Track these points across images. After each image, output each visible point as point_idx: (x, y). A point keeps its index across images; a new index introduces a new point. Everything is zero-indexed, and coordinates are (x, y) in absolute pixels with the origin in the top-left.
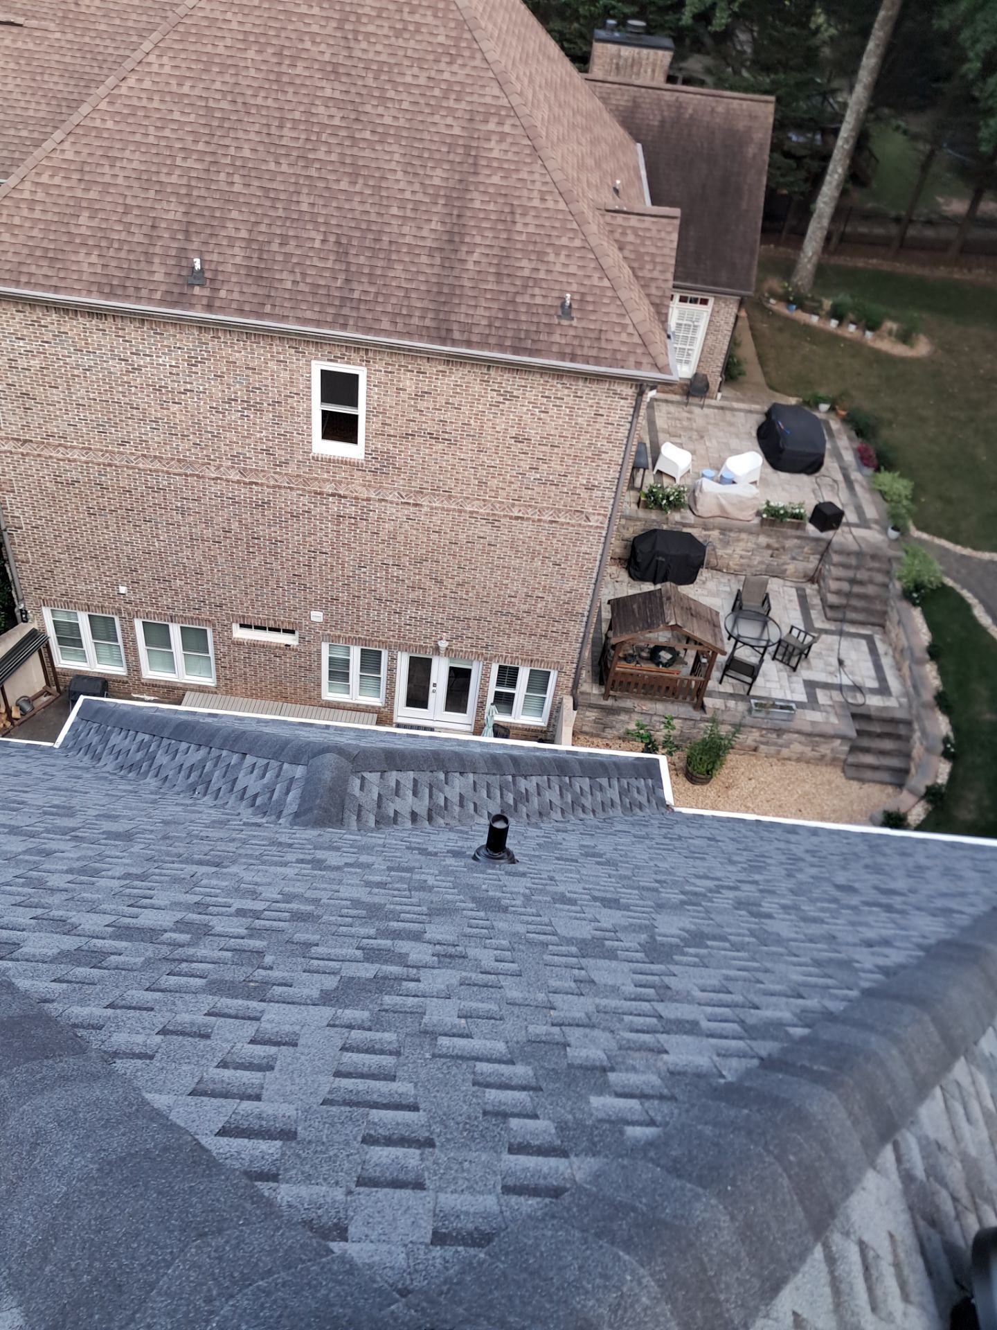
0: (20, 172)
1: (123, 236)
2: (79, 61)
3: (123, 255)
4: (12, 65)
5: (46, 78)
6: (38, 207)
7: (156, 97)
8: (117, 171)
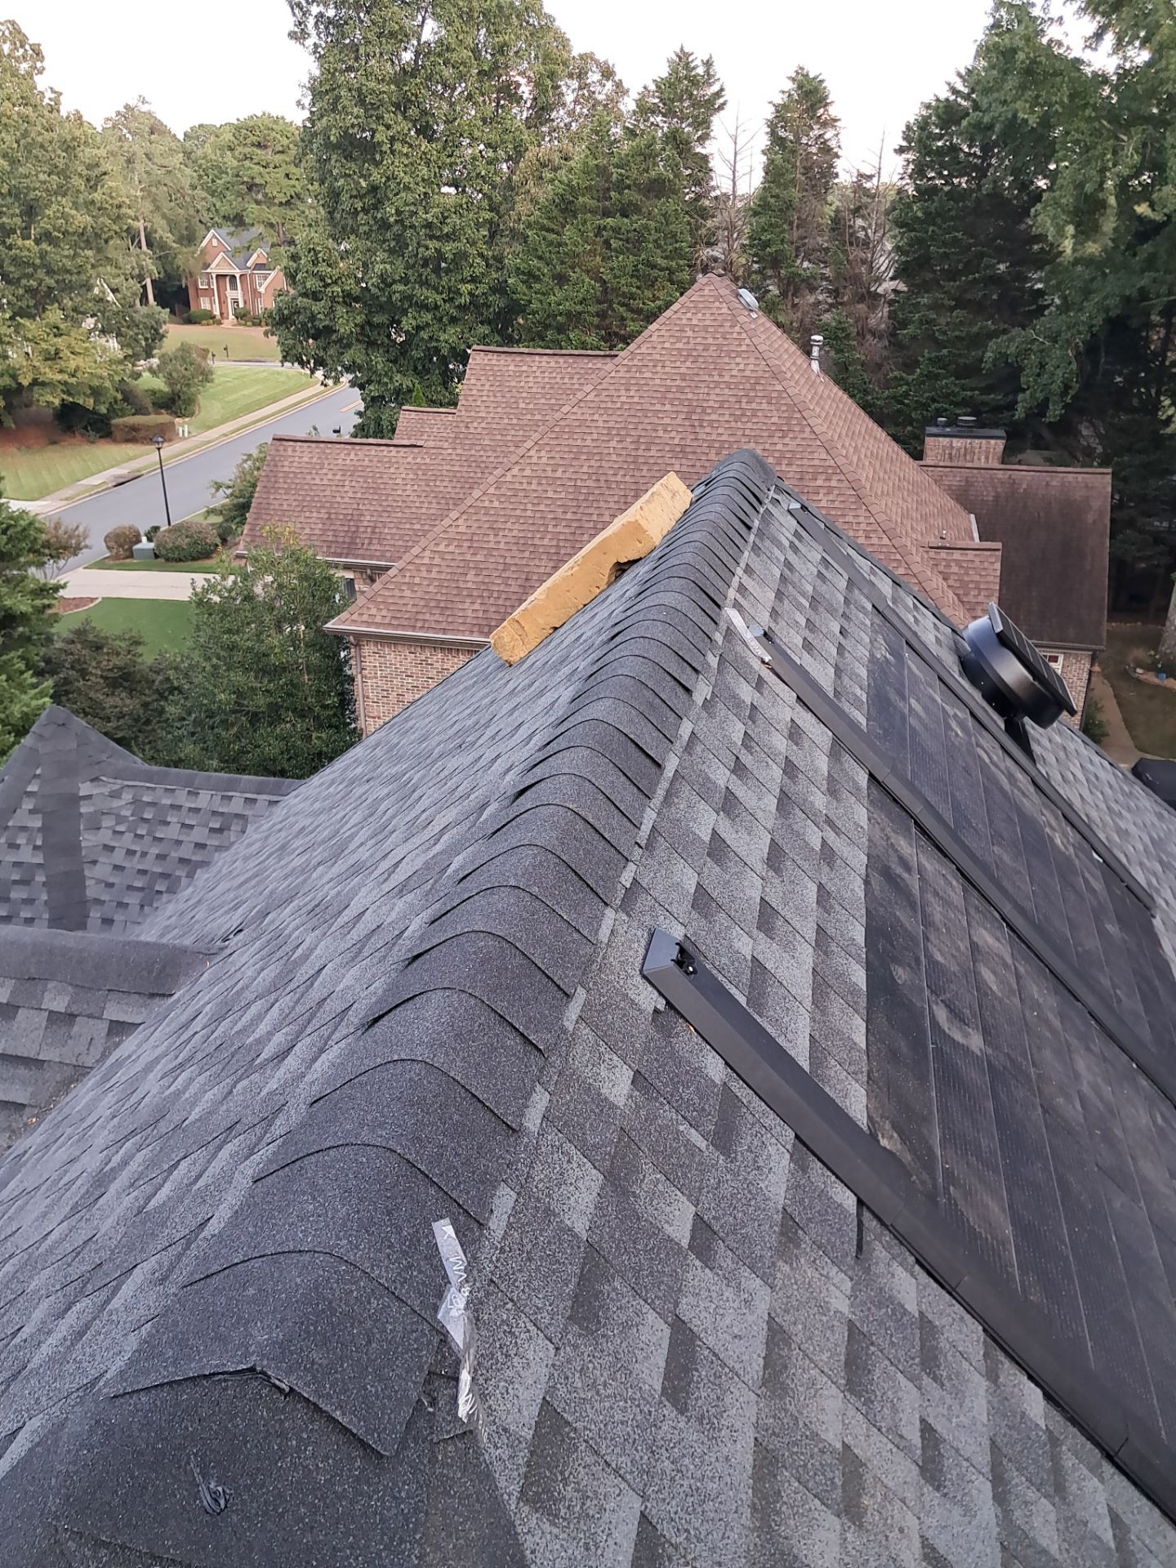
0: (423, 542)
1: (502, 588)
2: (465, 469)
3: (501, 602)
4: (411, 476)
5: (438, 483)
6: (435, 569)
7: (534, 481)
8: (499, 539)
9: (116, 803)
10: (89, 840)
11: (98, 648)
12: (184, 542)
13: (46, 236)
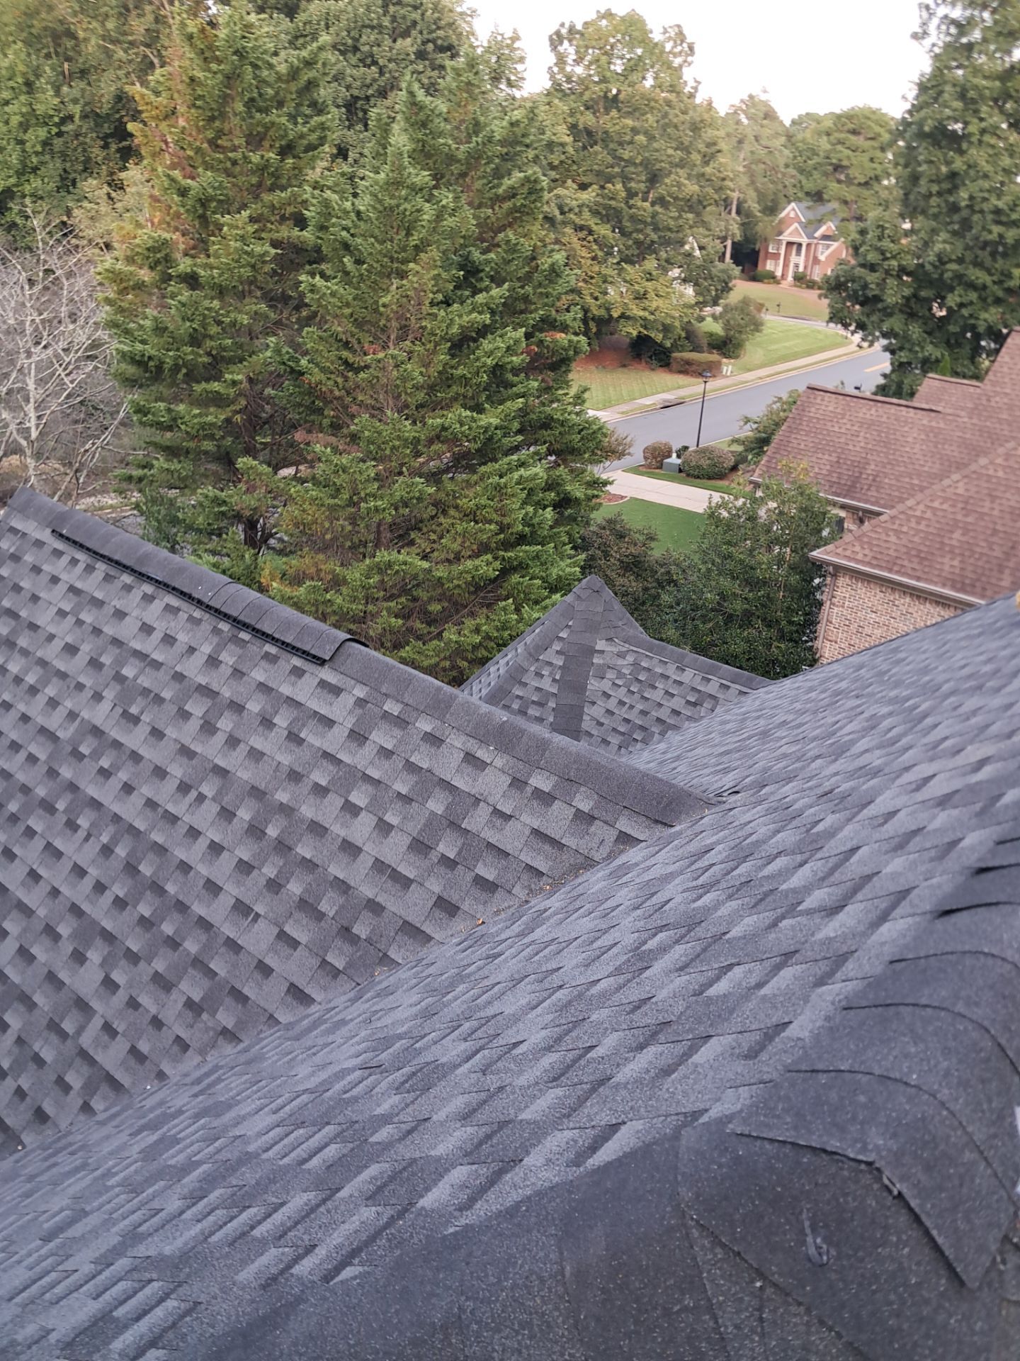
0: (919, 496)
1: (985, 551)
2: (976, 438)
3: (980, 563)
4: (922, 437)
5: (946, 446)
6: (924, 523)
8: (995, 506)
9: (620, 662)
10: (594, 685)
11: (621, 536)
12: (705, 463)
13: (661, 201)
